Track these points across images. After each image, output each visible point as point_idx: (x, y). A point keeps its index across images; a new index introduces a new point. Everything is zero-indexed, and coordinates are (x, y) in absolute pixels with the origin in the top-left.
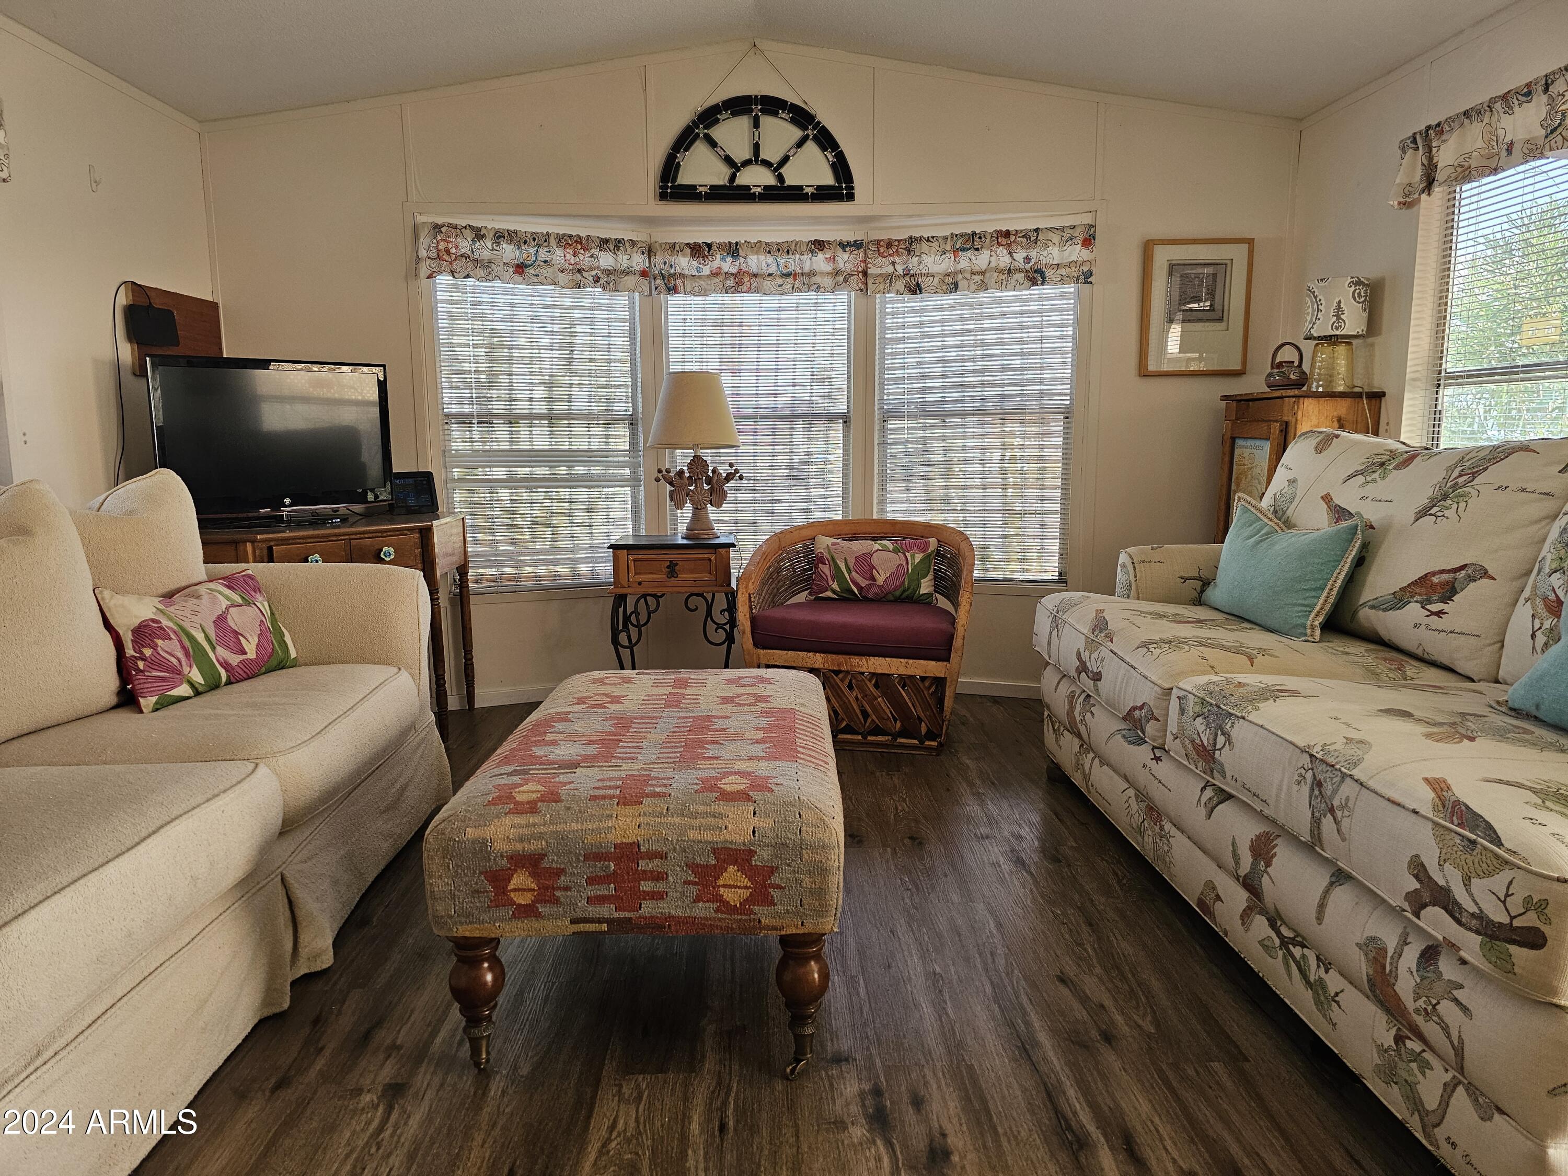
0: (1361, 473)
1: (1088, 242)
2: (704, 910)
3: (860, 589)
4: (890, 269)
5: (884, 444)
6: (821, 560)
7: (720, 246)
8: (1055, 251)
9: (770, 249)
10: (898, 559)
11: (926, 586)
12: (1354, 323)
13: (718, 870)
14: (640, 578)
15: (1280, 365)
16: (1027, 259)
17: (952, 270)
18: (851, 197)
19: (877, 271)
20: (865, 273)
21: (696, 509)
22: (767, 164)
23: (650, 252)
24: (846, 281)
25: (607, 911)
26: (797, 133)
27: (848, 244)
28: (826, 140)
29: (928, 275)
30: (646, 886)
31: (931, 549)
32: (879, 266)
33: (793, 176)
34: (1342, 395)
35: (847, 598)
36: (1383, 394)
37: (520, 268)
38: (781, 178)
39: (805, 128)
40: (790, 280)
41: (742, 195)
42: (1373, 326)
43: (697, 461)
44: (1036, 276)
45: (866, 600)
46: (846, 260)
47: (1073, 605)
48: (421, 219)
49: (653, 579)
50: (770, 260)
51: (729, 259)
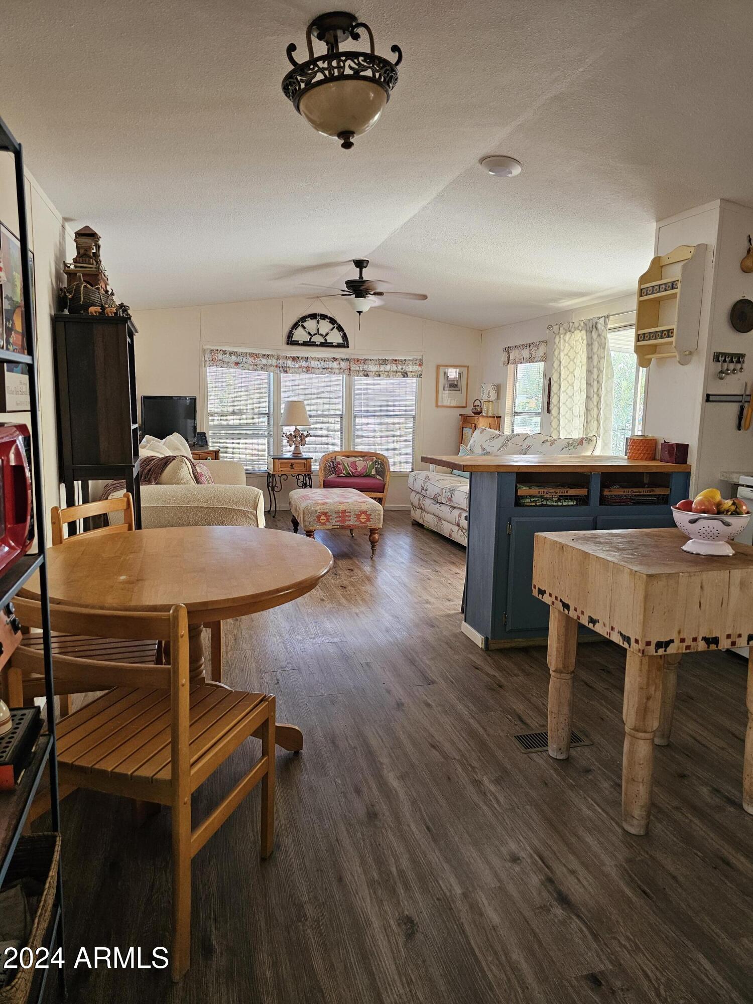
0: (489, 439)
1: (421, 365)
2: (357, 523)
3: (352, 473)
4: (358, 369)
5: (355, 425)
6: (339, 464)
7: (302, 358)
8: (410, 367)
9: (319, 360)
10: (364, 463)
11: (373, 472)
12: (493, 396)
13: (361, 515)
14: (282, 469)
15: (475, 406)
16: (402, 369)
17: (378, 370)
18: (348, 347)
19: (354, 369)
20: (350, 369)
21: (296, 447)
22: (321, 335)
23: (278, 359)
24: (344, 371)
25: (339, 524)
26: (331, 326)
27: (345, 359)
28: (340, 329)
29: (370, 371)
30: (347, 518)
31: (374, 460)
32: (354, 367)
33: (330, 339)
34: (490, 417)
35: (348, 476)
36: (500, 417)
37: (237, 364)
38: (326, 340)
39: (334, 325)
40: (325, 370)
41: (313, 344)
42: (498, 397)
43: (296, 430)
44: (405, 375)
45: (354, 476)
46: (344, 365)
47: (419, 474)
48: (205, 347)
49: (286, 469)
50: (318, 363)
51: (304, 362)
